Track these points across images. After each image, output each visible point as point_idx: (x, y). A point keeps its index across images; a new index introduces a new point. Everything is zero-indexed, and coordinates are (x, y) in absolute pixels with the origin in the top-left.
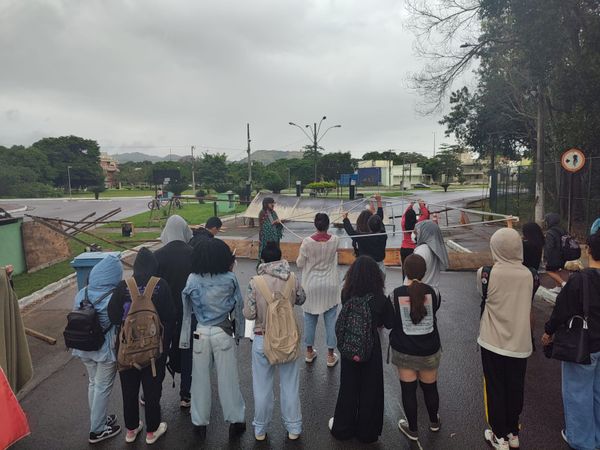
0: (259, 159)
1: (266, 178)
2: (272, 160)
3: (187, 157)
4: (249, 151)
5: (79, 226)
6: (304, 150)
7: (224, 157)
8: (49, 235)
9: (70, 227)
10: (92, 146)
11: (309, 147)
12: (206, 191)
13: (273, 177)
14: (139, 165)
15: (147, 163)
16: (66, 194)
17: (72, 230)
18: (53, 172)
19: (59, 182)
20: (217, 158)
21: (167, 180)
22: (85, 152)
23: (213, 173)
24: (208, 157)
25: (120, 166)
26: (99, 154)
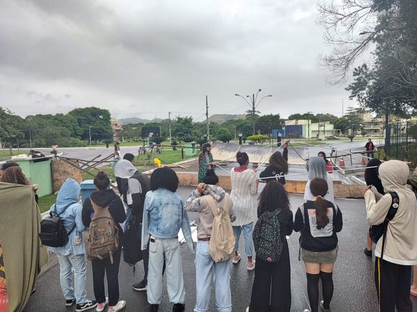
0: (215, 120)
1: (220, 133)
2: (224, 121)
3: (166, 120)
4: (207, 114)
5: (90, 164)
6: (246, 114)
7: (191, 119)
8: (70, 169)
9: (85, 165)
10: (106, 114)
11: (250, 111)
12: (178, 142)
13: (225, 132)
14: (135, 125)
15: (141, 124)
16: (88, 145)
17: (86, 167)
18: (81, 130)
19: (84, 137)
20: (186, 120)
21: (151, 134)
22: (101, 117)
23: (183, 130)
24: (180, 119)
25: (123, 126)
26: (110, 118)
